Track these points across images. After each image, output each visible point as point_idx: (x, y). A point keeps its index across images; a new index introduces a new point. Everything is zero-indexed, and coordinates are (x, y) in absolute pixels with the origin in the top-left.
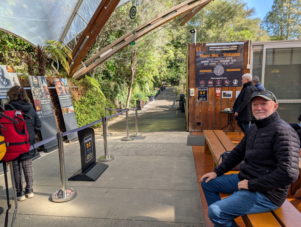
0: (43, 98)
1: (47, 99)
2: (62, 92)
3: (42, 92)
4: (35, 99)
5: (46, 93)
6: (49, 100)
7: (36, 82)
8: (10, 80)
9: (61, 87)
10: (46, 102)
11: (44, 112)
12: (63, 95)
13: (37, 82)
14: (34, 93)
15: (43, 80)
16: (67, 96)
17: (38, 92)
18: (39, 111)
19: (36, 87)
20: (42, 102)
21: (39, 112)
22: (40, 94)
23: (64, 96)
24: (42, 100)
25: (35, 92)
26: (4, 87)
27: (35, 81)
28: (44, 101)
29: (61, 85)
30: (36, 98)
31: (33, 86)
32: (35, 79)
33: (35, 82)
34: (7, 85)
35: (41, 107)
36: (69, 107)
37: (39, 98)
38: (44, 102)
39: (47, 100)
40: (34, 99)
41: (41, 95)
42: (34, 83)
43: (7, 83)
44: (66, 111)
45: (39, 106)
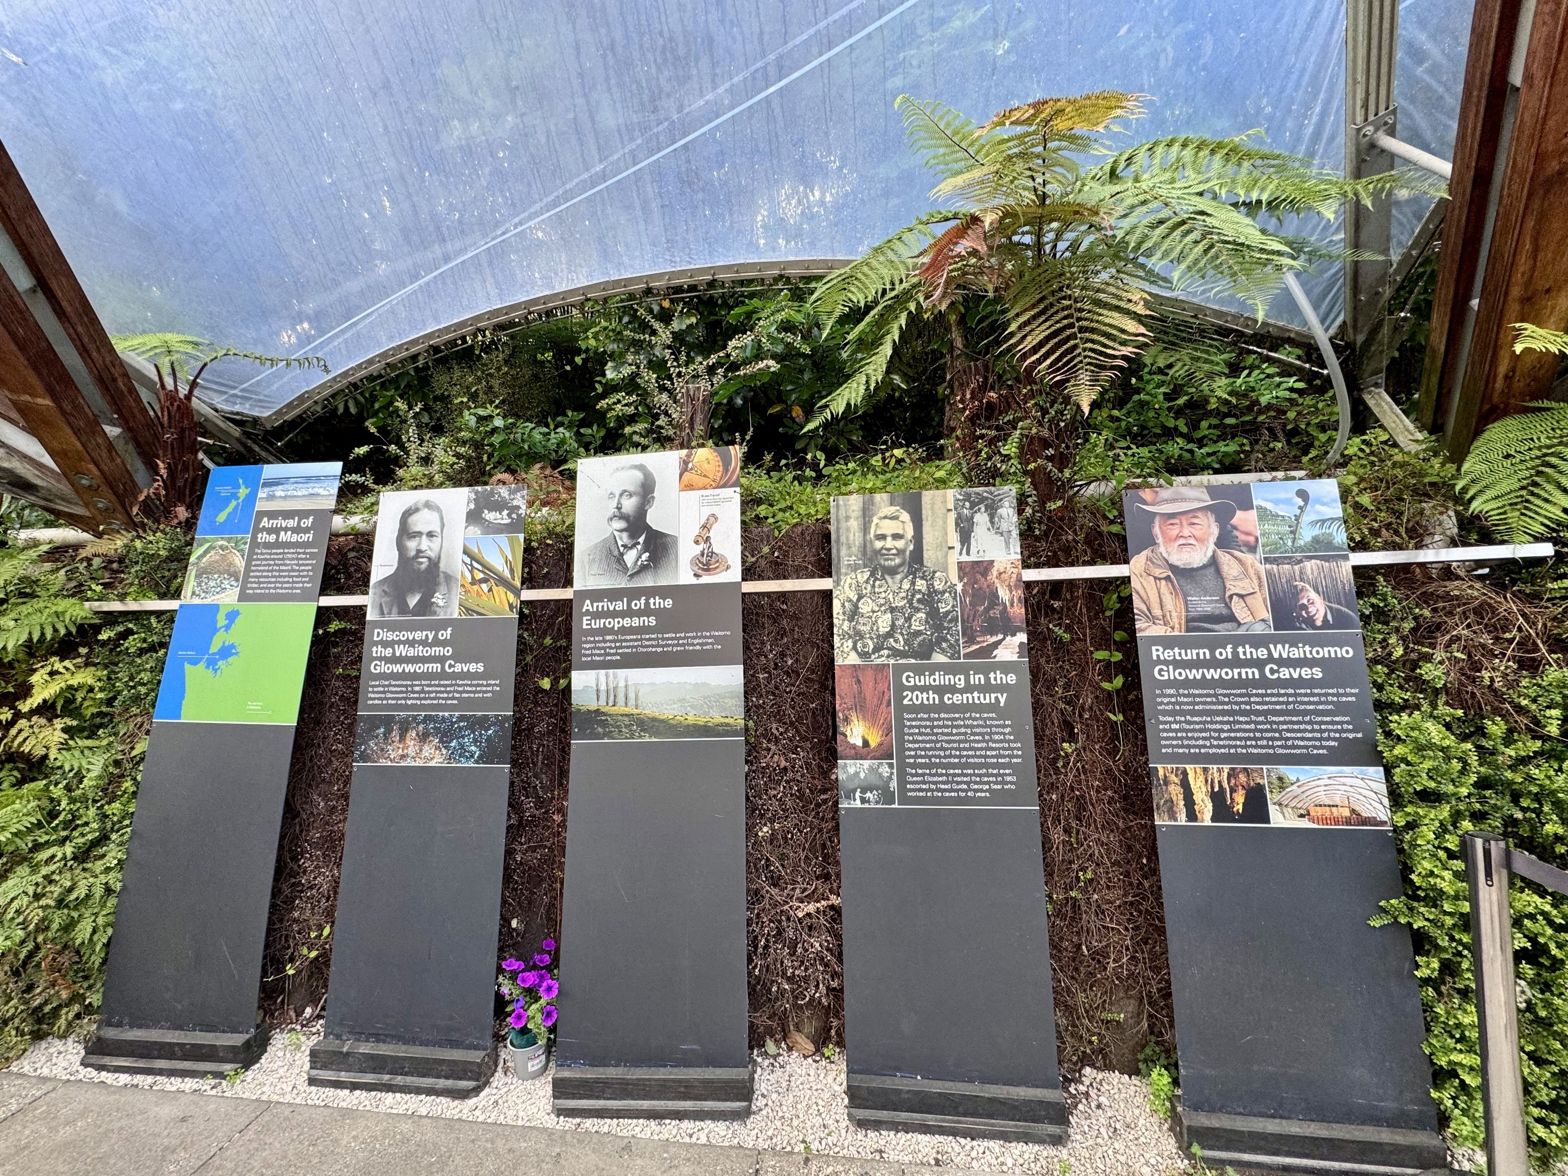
0: (939, 658)
1: (986, 670)
2: (1205, 604)
3: (943, 608)
4: (853, 659)
5: (990, 620)
6: (997, 677)
7: (896, 537)
8: (675, 539)
9: (1214, 562)
10: (962, 691)
11: (914, 766)
12: (1214, 644)
13: (910, 532)
14: (853, 614)
15: (981, 518)
16: (1280, 651)
17: (892, 610)
18: (864, 752)
19: (892, 571)
20: (913, 689)
21: (867, 763)
22: (916, 626)
23: (1224, 653)
24: (919, 671)
25: (865, 607)
26: (622, 583)
27: (889, 527)
28: (939, 679)
29: (1225, 541)
30: (864, 655)
31: (855, 568)
32: (895, 518)
33: (883, 537)
34: (644, 568)
35: (900, 726)
36: (1290, 772)
37: (896, 653)
38: (941, 690)
39: (977, 679)
40: (839, 661)
41: (918, 633)
42: (879, 544)
43: (645, 556)
44: (1218, 798)
45: (871, 716)
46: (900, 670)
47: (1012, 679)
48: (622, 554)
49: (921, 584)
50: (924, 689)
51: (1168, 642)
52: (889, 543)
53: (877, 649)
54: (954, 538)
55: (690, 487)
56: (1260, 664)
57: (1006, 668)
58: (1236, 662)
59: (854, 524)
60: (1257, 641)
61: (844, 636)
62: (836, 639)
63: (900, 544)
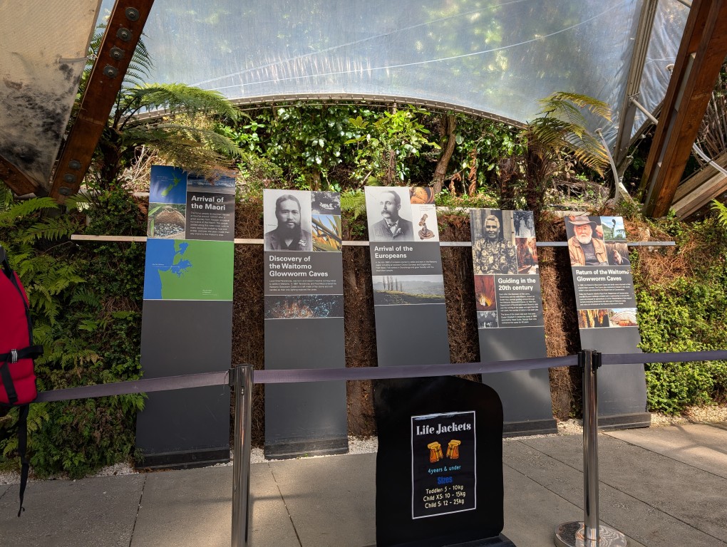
0: (510, 273)
1: (526, 278)
2: (590, 256)
3: (511, 255)
4: (480, 273)
5: (526, 260)
6: (530, 280)
7: (494, 227)
8: (411, 223)
9: (591, 242)
10: (518, 285)
11: (504, 313)
13: (498, 226)
14: (480, 256)
15: (522, 222)
16: (611, 272)
17: (494, 255)
18: (485, 308)
19: (493, 240)
20: (502, 284)
21: (487, 312)
22: (502, 261)
23: (596, 272)
24: (504, 278)
25: (484, 253)
26: (390, 240)
27: (491, 223)
28: (511, 281)
29: (595, 235)
30: (484, 272)
31: (479, 238)
32: (493, 220)
33: (489, 227)
34: (399, 235)
35: (498, 298)
36: (614, 310)
37: (496, 271)
38: (511, 285)
39: (523, 281)
40: (475, 274)
41: (503, 264)
42: (488, 229)
43: (399, 229)
44: (596, 319)
45: (488, 295)
46: (497, 277)
47: (534, 281)
48: (389, 228)
49: (503, 246)
50: (506, 284)
51: (580, 269)
52: (491, 229)
53: (489, 270)
54: (513, 229)
55: (415, 202)
56: (605, 276)
57: (532, 277)
58: (599, 275)
59: (478, 221)
60: (605, 269)
61: (477, 264)
62: (474, 265)
63: (495, 230)
